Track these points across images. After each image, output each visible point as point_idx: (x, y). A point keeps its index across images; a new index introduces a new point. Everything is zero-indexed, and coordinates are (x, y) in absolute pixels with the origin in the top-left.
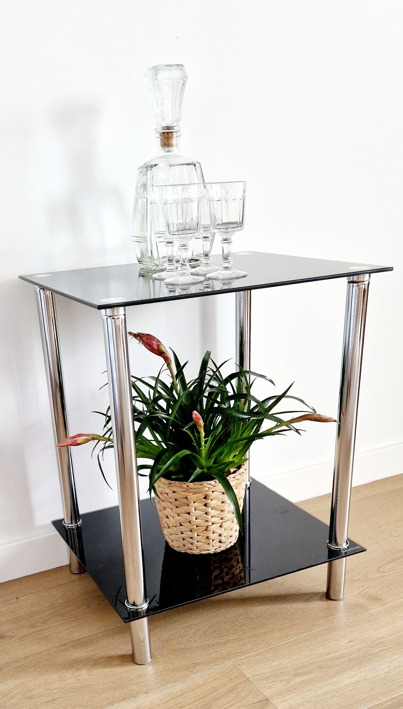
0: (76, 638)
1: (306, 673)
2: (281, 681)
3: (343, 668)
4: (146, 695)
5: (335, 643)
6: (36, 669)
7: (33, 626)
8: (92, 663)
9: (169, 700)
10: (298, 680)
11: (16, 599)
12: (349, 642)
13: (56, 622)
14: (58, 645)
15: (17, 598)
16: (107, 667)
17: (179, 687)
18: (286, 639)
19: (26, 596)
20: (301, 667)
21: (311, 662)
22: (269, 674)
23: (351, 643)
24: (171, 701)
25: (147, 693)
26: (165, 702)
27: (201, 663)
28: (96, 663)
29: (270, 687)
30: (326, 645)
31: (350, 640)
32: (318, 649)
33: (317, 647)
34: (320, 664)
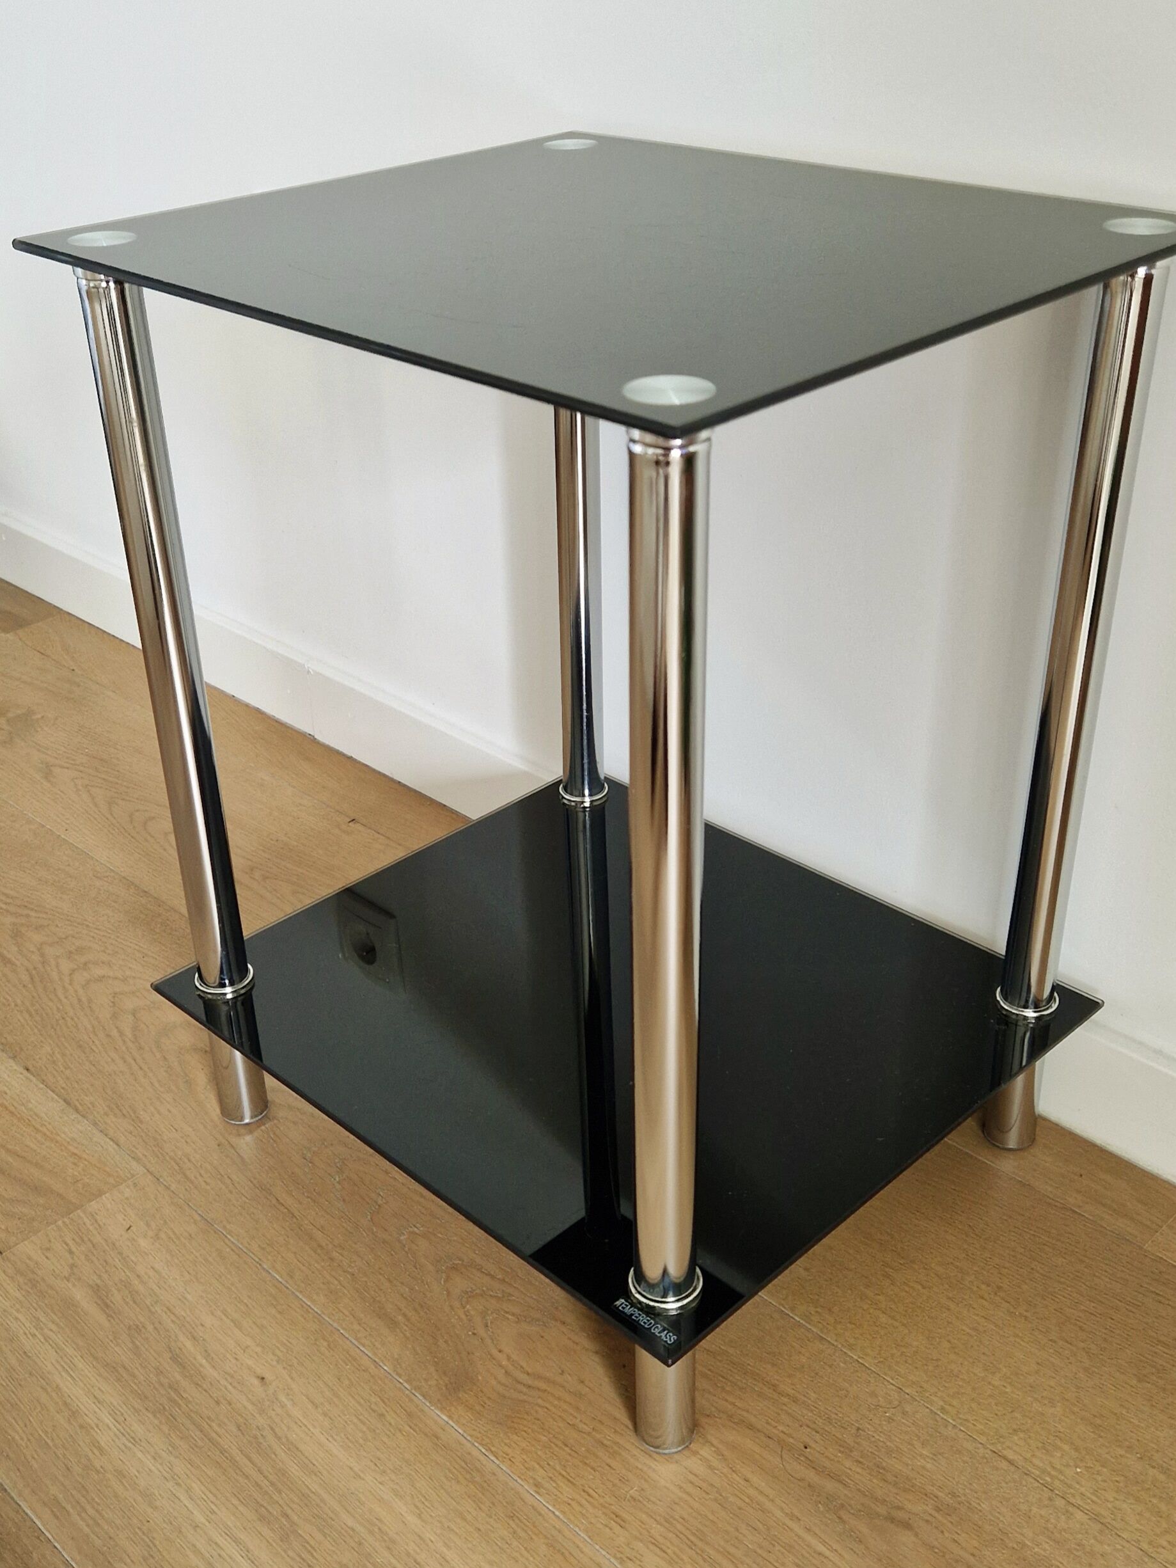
1: (105, 1306)
2: (72, 1266)
3: (134, 1378)
4: (21, 1070)
5: (247, 1347)
10: (81, 1296)
11: (348, 820)
12: (258, 1378)
15: (352, 820)
17: (48, 1108)
20: (133, 1293)
21: (156, 1308)
22: (98, 1239)
23: (256, 1382)
25: (28, 1070)
29: (48, 1249)
30: (240, 1329)
31: (269, 1376)
32: (219, 1313)
33: (224, 1312)
34: (150, 1328)
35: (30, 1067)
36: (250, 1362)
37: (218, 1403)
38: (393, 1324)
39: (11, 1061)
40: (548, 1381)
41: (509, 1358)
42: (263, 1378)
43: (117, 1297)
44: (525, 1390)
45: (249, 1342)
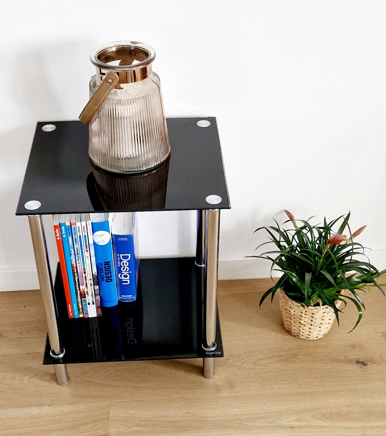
0: (38, 351)
1: (143, 426)
2: (125, 426)
3: (167, 430)
4: (48, 407)
5: (177, 411)
6: (4, 366)
7: (21, 333)
8: (34, 373)
9: (57, 415)
10: (136, 428)
11: (23, 307)
12: (186, 413)
13: (35, 334)
14: (25, 352)
15: (25, 307)
16: (41, 380)
17: (69, 408)
18: (153, 397)
19: (30, 307)
20: (144, 420)
21: (152, 419)
22: (122, 419)
23: (187, 414)
24: (58, 416)
25: (50, 406)
26: (54, 416)
27: (91, 396)
28: (37, 374)
29: (116, 428)
30: (171, 410)
31: (188, 412)
32: (164, 411)
33: (164, 410)
34: (156, 422)
35: (49, 405)
36: (182, 412)
37: (186, 422)
38: (194, 389)
39: (42, 407)
40: (229, 376)
41: (218, 378)
42: (187, 413)
43: (142, 423)
44: (227, 380)
45: (176, 410)
